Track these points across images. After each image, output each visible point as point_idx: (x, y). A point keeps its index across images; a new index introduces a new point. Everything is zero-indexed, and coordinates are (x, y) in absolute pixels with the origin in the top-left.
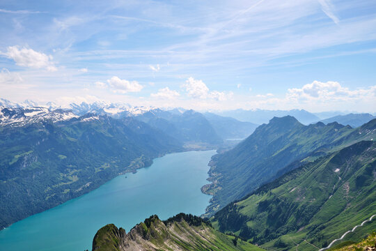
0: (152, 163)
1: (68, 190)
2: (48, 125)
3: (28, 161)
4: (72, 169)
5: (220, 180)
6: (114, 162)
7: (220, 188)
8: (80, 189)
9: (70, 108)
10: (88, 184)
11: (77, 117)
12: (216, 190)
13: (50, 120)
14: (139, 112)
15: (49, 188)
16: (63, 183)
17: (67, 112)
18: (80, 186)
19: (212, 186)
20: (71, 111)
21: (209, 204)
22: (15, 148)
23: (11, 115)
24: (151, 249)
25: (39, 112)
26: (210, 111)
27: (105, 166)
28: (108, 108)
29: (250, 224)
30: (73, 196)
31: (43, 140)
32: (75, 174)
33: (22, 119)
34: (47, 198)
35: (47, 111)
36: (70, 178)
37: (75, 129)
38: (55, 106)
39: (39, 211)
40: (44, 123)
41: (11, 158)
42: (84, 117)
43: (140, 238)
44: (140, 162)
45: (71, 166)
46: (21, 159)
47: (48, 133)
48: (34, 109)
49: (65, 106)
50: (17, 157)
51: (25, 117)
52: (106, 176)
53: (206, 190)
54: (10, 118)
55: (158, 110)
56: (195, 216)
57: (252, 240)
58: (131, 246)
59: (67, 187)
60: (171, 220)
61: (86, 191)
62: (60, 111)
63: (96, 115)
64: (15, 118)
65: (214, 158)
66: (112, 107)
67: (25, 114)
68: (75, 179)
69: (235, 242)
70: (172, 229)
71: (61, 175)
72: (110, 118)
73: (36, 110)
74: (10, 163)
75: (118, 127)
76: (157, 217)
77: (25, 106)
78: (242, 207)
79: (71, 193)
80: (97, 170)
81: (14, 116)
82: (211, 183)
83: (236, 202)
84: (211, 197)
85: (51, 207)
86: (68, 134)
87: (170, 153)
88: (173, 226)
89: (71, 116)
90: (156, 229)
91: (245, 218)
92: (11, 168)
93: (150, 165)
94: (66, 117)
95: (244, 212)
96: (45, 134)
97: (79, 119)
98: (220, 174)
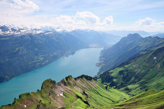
0: (75, 53)
1: (39, 64)
2: (30, 35)
3: (22, 51)
4: (41, 54)
5: (104, 61)
6: (59, 52)
7: (104, 64)
8: (44, 63)
9: (40, 28)
10: (47, 61)
11: (43, 32)
12: (102, 65)
13: (31, 33)
14: (70, 31)
15: (31, 62)
16: (37, 61)
17: (39, 30)
18: (44, 62)
19: (101, 63)
20: (40, 30)
21: (99, 71)
22: (16, 45)
23: (15, 31)
24: (67, 90)
25: (27, 30)
26: (101, 31)
27: (55, 54)
28: (57, 29)
29: (115, 80)
30: (41, 66)
31: (28, 42)
32: (42, 57)
33: (19, 33)
34: (30, 67)
35: (30, 29)
36: (40, 58)
37: (42, 38)
38: (34, 27)
39: (27, 72)
40: (29, 35)
41: (15, 49)
42: (46, 32)
43: (62, 85)
44: (70, 52)
45: (40, 53)
46: (19, 50)
47: (30, 39)
48: (25, 28)
49: (38, 28)
50: (17, 49)
51: (21, 32)
52: (55, 58)
53: (98, 65)
54: (14, 32)
55: (79, 29)
56: (89, 76)
57: (115, 87)
58: (58, 88)
59: (38, 62)
60: (78, 78)
61: (46, 64)
62: (36, 30)
63: (51, 32)
64: (17, 32)
65: (102, 51)
66: (58, 28)
67: (21, 31)
68: (42, 59)
69: (106, 88)
70: (78, 81)
71: (36, 57)
72: (57, 33)
73: (25, 29)
74: (15, 52)
75: (61, 37)
76: (71, 76)
77: (21, 27)
78: (112, 73)
79: (40, 65)
80: (51, 55)
81: (16, 32)
82: (100, 62)
83: (109, 70)
84: (100, 68)
85: (32, 70)
86: (39, 40)
87: (83, 49)
88: (79, 80)
89: (40, 32)
90: (70, 81)
91: (113, 78)
92: (15, 53)
93: (74, 54)
94: (38, 32)
95: (112, 75)
96: (29, 39)
97: (44, 33)
98: (104, 58)
